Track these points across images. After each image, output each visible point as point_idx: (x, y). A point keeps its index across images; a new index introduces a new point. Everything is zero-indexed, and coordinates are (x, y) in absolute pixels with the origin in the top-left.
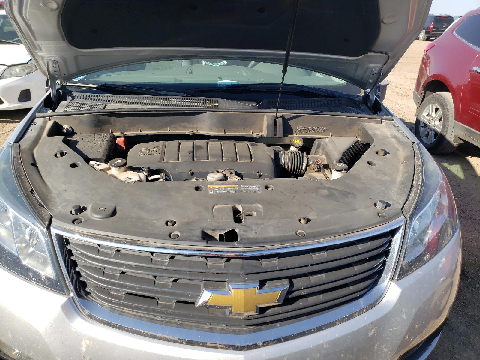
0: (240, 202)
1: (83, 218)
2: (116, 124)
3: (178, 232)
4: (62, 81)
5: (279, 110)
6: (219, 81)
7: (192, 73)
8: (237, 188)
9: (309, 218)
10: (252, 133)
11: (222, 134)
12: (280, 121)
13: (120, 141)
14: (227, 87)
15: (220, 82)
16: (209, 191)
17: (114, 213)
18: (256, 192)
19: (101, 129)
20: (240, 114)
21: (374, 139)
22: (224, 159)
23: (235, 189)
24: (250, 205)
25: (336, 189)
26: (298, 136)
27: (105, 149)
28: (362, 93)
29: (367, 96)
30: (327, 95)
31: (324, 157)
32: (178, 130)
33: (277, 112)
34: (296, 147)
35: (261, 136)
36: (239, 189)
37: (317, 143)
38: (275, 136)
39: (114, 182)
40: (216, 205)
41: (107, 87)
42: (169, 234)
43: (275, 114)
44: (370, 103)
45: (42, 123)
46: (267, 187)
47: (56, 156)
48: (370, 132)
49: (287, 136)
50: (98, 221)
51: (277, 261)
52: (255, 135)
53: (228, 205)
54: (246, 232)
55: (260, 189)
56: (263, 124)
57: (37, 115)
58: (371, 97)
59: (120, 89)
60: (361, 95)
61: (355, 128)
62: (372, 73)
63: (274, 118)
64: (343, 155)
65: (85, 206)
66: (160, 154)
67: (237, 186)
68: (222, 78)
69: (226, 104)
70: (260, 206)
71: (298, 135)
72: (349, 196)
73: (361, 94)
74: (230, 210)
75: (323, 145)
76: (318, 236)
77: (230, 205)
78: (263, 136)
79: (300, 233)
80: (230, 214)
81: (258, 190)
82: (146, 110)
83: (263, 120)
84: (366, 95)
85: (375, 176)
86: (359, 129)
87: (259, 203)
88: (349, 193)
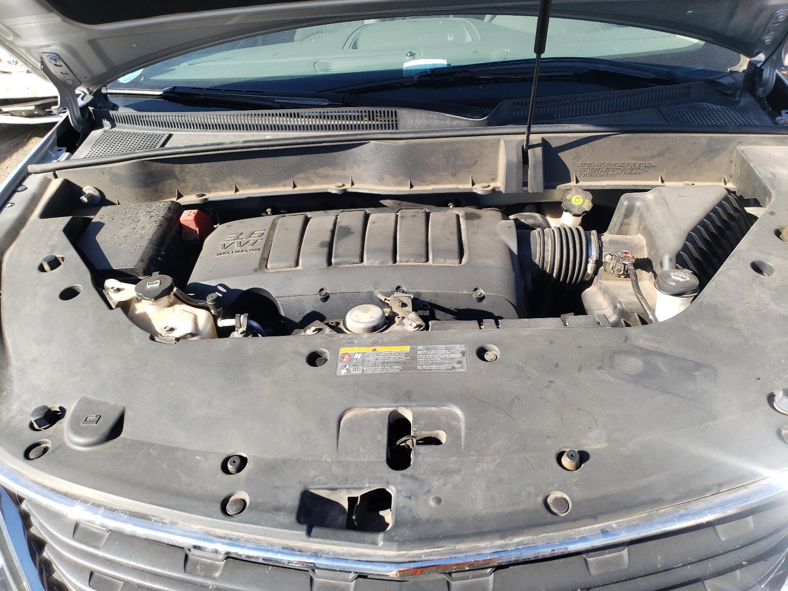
0: (408, 397)
1: (50, 439)
2: (186, 177)
3: (247, 494)
4: (91, 89)
5: (534, 128)
6: (407, 61)
7: (355, 47)
8: (407, 355)
9: (586, 448)
10: (473, 184)
11: (405, 189)
12: (535, 155)
13: (188, 218)
14: (421, 77)
15: (410, 65)
16: (340, 365)
17: (116, 430)
18: (454, 368)
19: (156, 191)
20: (443, 144)
21: (770, 192)
22: (398, 259)
23: (403, 358)
24: (434, 409)
25: (663, 355)
26: (580, 187)
27: (149, 243)
28: (743, 64)
29: (755, 72)
30: (653, 76)
31: (640, 239)
32: (313, 183)
33: (529, 133)
34: (575, 215)
35: (494, 190)
36: (411, 359)
37: (626, 203)
38: (524, 189)
39: (136, 340)
40: (349, 409)
41: (177, 93)
42: (222, 499)
43: (524, 137)
44: (761, 89)
45: (38, 186)
46: (481, 353)
47: (41, 269)
48: (761, 172)
49: (555, 188)
50: (79, 452)
51: (491, 577)
52: (479, 189)
53: (380, 409)
54: (413, 498)
55: (464, 359)
56: (496, 162)
57: (31, 168)
58: (766, 74)
59: (202, 97)
60: (741, 71)
61: (722, 159)
62: (772, 21)
63: (523, 146)
64: (689, 238)
65: (63, 406)
66: (261, 250)
67: (407, 349)
68: (415, 54)
69: (414, 118)
70: (458, 411)
71: (580, 184)
72: (697, 373)
73: (741, 66)
74: (381, 425)
75: (639, 209)
76: (605, 513)
77: (383, 409)
78: (497, 190)
79: (557, 500)
80: (379, 437)
81: (459, 362)
82: (241, 145)
83: (497, 153)
84: (753, 69)
85: (772, 306)
86: (731, 162)
87: (457, 403)
88: (698, 366)
